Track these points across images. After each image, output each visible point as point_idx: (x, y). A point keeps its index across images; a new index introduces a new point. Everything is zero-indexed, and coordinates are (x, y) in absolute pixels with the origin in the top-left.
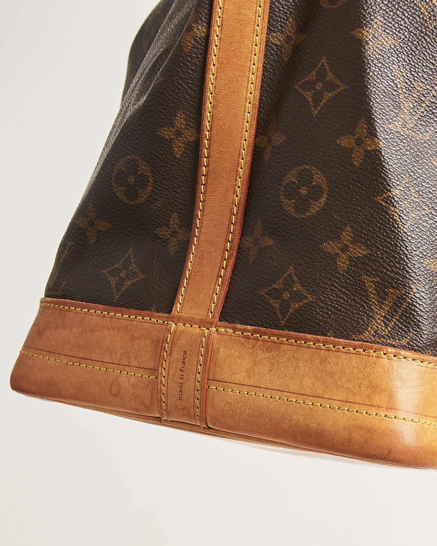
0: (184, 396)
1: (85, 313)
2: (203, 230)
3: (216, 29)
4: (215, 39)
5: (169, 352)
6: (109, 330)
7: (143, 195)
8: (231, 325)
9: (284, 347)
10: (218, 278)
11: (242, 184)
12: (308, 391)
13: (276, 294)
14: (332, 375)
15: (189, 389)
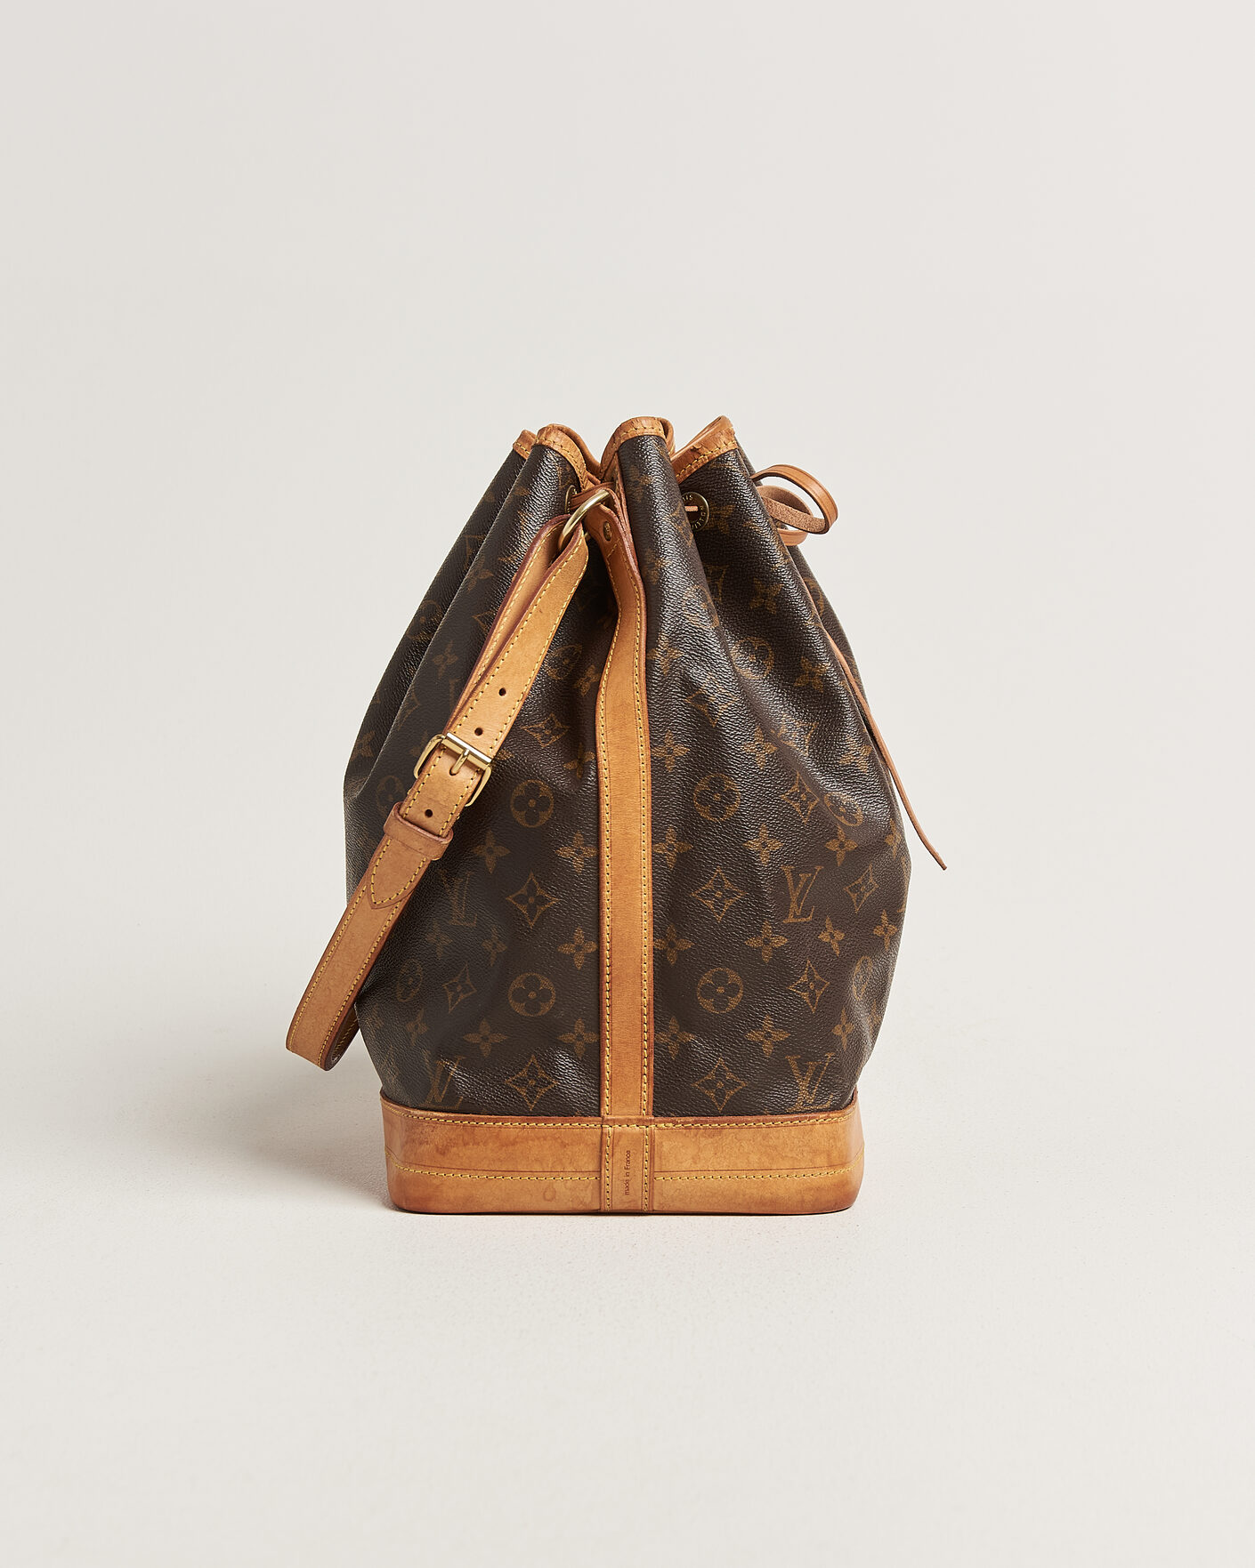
0: (631, 1191)
1: (500, 1127)
2: (614, 1032)
3: (605, 850)
4: (606, 859)
5: (611, 1154)
6: (533, 1140)
7: (546, 1008)
8: (670, 1119)
9: (725, 1131)
10: (642, 1075)
11: (649, 986)
12: (756, 1166)
13: (710, 1085)
14: (775, 1148)
15: (636, 1184)
